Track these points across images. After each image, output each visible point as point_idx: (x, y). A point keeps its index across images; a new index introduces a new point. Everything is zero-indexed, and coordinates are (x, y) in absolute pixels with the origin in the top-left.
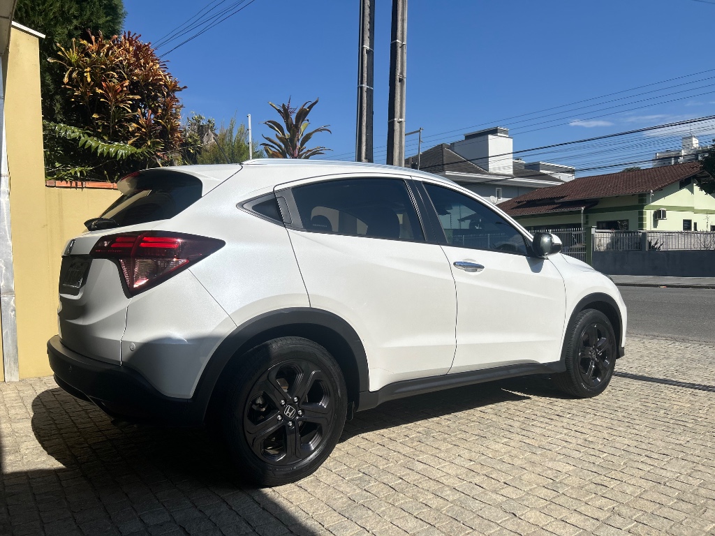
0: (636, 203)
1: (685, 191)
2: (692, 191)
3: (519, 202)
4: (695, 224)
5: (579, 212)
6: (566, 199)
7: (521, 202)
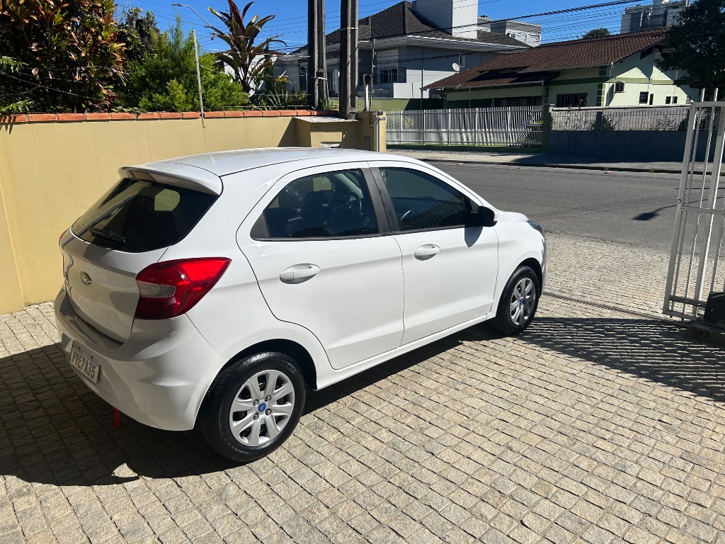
4: (652, 96)
6: (529, 70)
7: (485, 71)
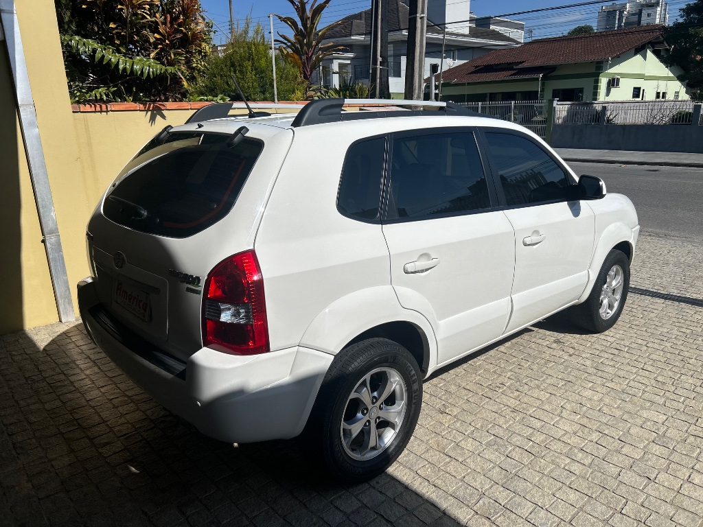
0: (593, 70)
1: (639, 57)
2: (645, 58)
3: (476, 67)
4: (643, 90)
5: (537, 79)
6: (525, 65)
7: (479, 66)
